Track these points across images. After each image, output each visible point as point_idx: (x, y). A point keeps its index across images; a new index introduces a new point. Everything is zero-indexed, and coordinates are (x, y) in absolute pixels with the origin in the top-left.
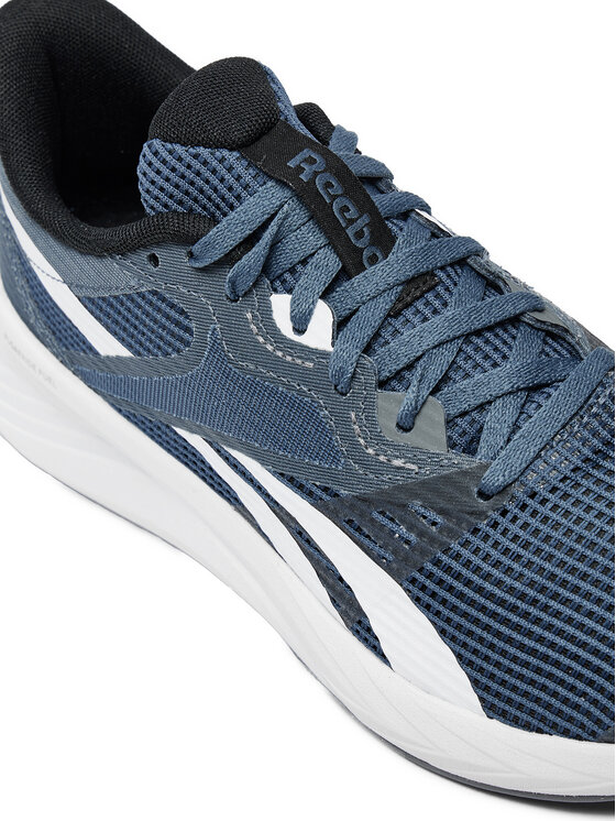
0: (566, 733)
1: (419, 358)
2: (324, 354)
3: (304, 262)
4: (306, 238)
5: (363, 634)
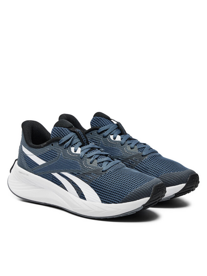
0: (114, 203)
1: (93, 156)
2: (80, 154)
3: (76, 143)
4: (77, 140)
5: (82, 196)
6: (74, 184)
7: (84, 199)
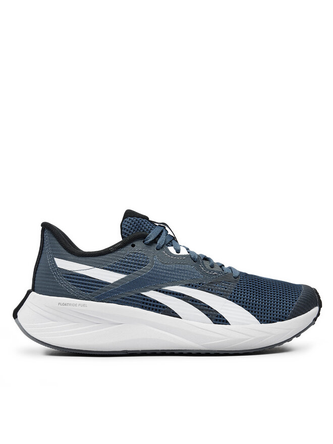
0: (280, 320)
5: (218, 319)
6: (196, 302)
7: (225, 322)
